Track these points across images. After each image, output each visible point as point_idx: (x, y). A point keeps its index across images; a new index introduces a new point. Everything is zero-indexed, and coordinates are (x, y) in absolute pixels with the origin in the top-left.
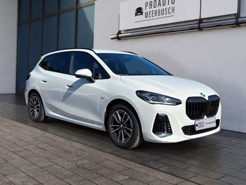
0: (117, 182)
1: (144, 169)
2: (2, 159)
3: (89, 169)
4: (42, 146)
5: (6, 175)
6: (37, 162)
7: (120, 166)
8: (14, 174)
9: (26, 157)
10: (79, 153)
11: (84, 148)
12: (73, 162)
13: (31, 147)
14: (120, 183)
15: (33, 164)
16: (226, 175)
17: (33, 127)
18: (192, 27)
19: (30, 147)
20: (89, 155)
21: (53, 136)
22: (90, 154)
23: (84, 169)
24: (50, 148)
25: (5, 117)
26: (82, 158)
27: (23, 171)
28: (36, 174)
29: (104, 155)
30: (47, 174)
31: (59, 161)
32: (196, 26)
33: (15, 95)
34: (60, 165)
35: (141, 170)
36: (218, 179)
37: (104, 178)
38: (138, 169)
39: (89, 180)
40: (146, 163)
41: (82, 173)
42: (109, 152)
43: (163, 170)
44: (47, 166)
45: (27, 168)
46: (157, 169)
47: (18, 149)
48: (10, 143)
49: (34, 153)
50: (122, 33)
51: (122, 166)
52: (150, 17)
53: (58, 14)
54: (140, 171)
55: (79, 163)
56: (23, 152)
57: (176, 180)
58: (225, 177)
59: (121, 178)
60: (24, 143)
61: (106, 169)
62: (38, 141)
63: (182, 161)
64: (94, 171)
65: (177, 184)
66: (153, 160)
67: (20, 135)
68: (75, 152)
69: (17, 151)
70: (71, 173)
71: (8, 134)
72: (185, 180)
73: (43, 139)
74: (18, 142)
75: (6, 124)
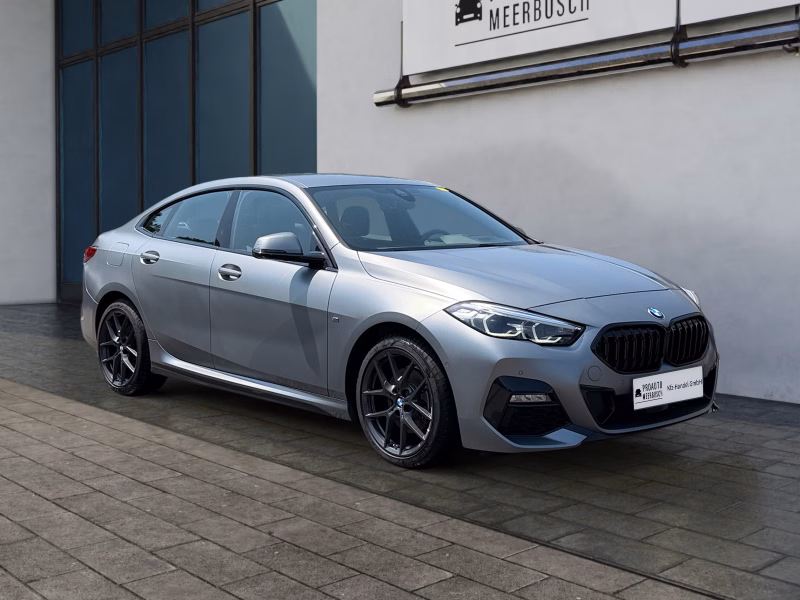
0: (412, 592)
1: (503, 544)
2: (16, 527)
3: (315, 550)
4: (151, 479)
5: (32, 581)
6: (137, 532)
7: (421, 535)
8: (59, 575)
9: (99, 518)
10: (280, 499)
11: (294, 480)
12: (260, 528)
13: (114, 483)
14: (423, 595)
15: (124, 539)
16: (785, 556)
17: (121, 413)
18: (652, 55)
19: (110, 483)
20: (314, 504)
21: (187, 442)
22: (317, 500)
23: (299, 552)
24: (180, 482)
25: (22, 383)
26: (290, 515)
27: (91, 566)
28: (136, 575)
29: (363, 503)
30: (173, 571)
31: (212, 526)
32: (666, 53)
33: (55, 308)
34: (217, 540)
35: (494, 549)
36: (756, 572)
37: (369, 578)
38: (482, 547)
39: (317, 589)
40: (510, 525)
41: (293, 566)
42: (383, 490)
43: (568, 546)
44: (171, 544)
45: (101, 555)
46: (546, 544)
47: (69, 489)
48: (44, 471)
49: (126, 502)
50: (412, 83)
51: (426, 537)
52: (505, 26)
53: (193, 24)
54: (490, 552)
55: (279, 531)
56: (89, 500)
57: (613, 579)
58: (782, 563)
59: (426, 577)
60: (92, 468)
61: (374, 548)
62: (137, 461)
63: (633, 515)
64: (332, 558)
65: (618, 592)
66: (532, 513)
67: (75, 444)
68: (266, 495)
69: (68, 498)
70: (254, 568)
71: (36, 442)
72: (643, 578)
73: (155, 455)
74: (70, 465)
75: (26, 407)
